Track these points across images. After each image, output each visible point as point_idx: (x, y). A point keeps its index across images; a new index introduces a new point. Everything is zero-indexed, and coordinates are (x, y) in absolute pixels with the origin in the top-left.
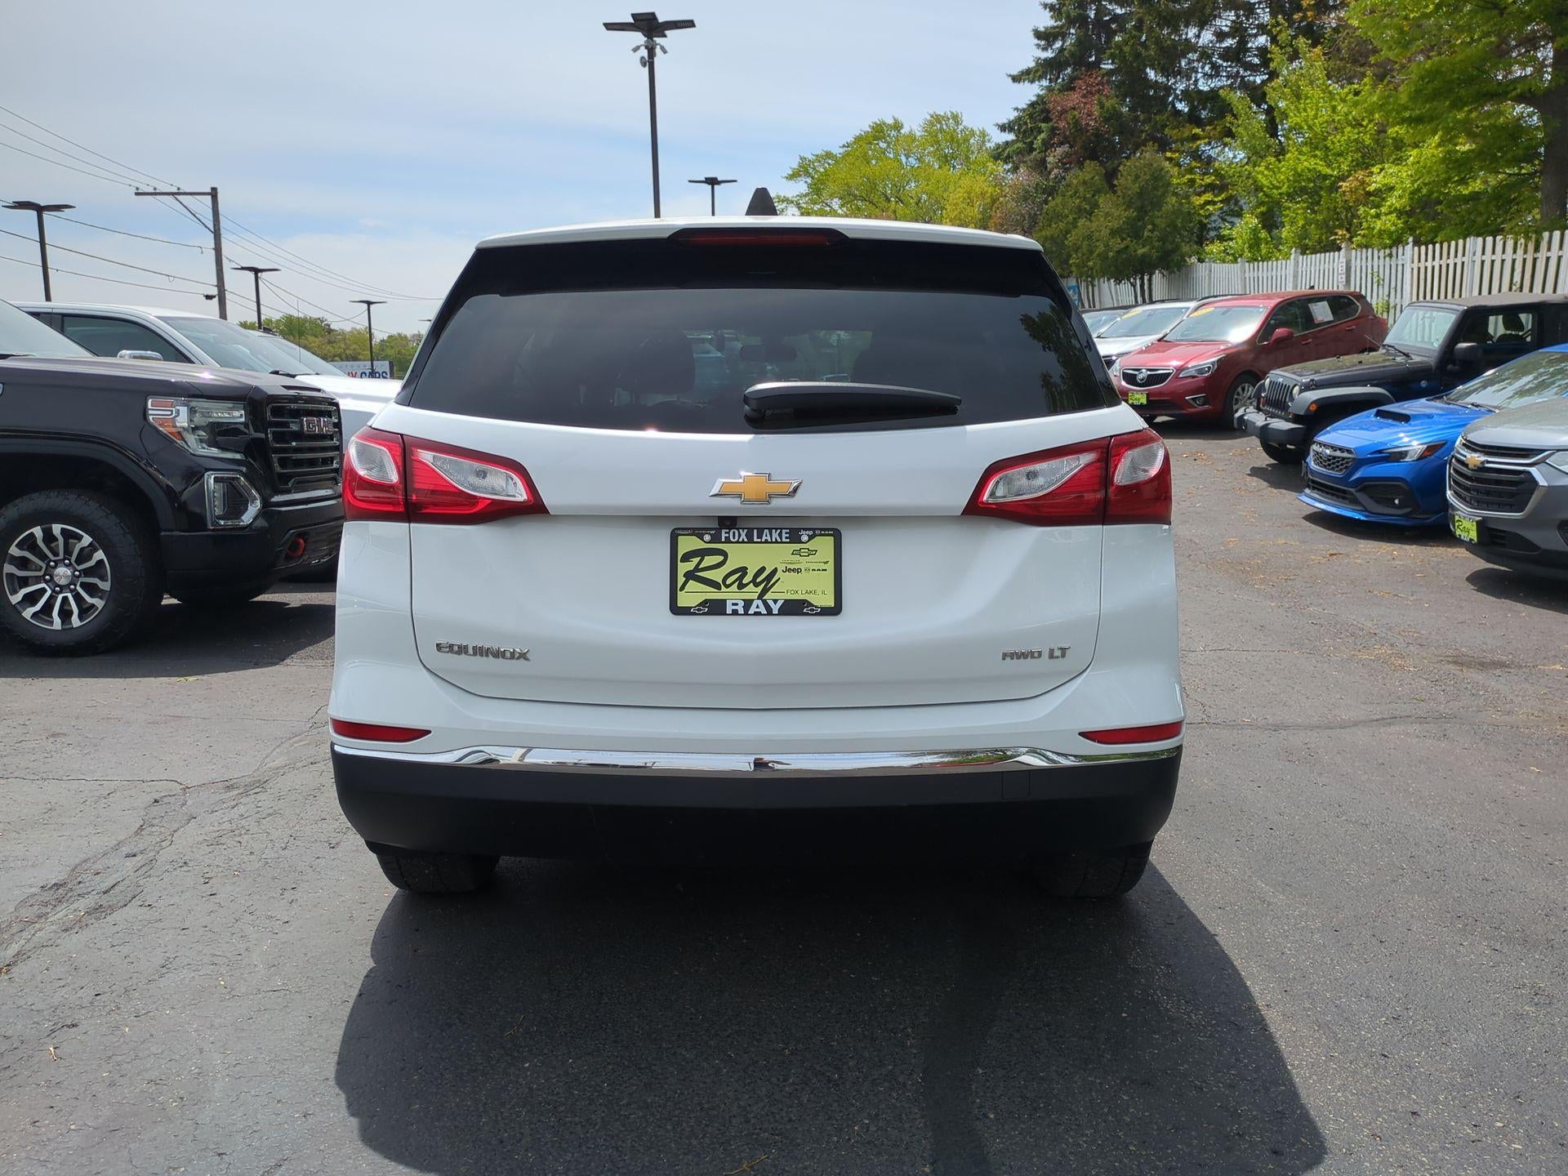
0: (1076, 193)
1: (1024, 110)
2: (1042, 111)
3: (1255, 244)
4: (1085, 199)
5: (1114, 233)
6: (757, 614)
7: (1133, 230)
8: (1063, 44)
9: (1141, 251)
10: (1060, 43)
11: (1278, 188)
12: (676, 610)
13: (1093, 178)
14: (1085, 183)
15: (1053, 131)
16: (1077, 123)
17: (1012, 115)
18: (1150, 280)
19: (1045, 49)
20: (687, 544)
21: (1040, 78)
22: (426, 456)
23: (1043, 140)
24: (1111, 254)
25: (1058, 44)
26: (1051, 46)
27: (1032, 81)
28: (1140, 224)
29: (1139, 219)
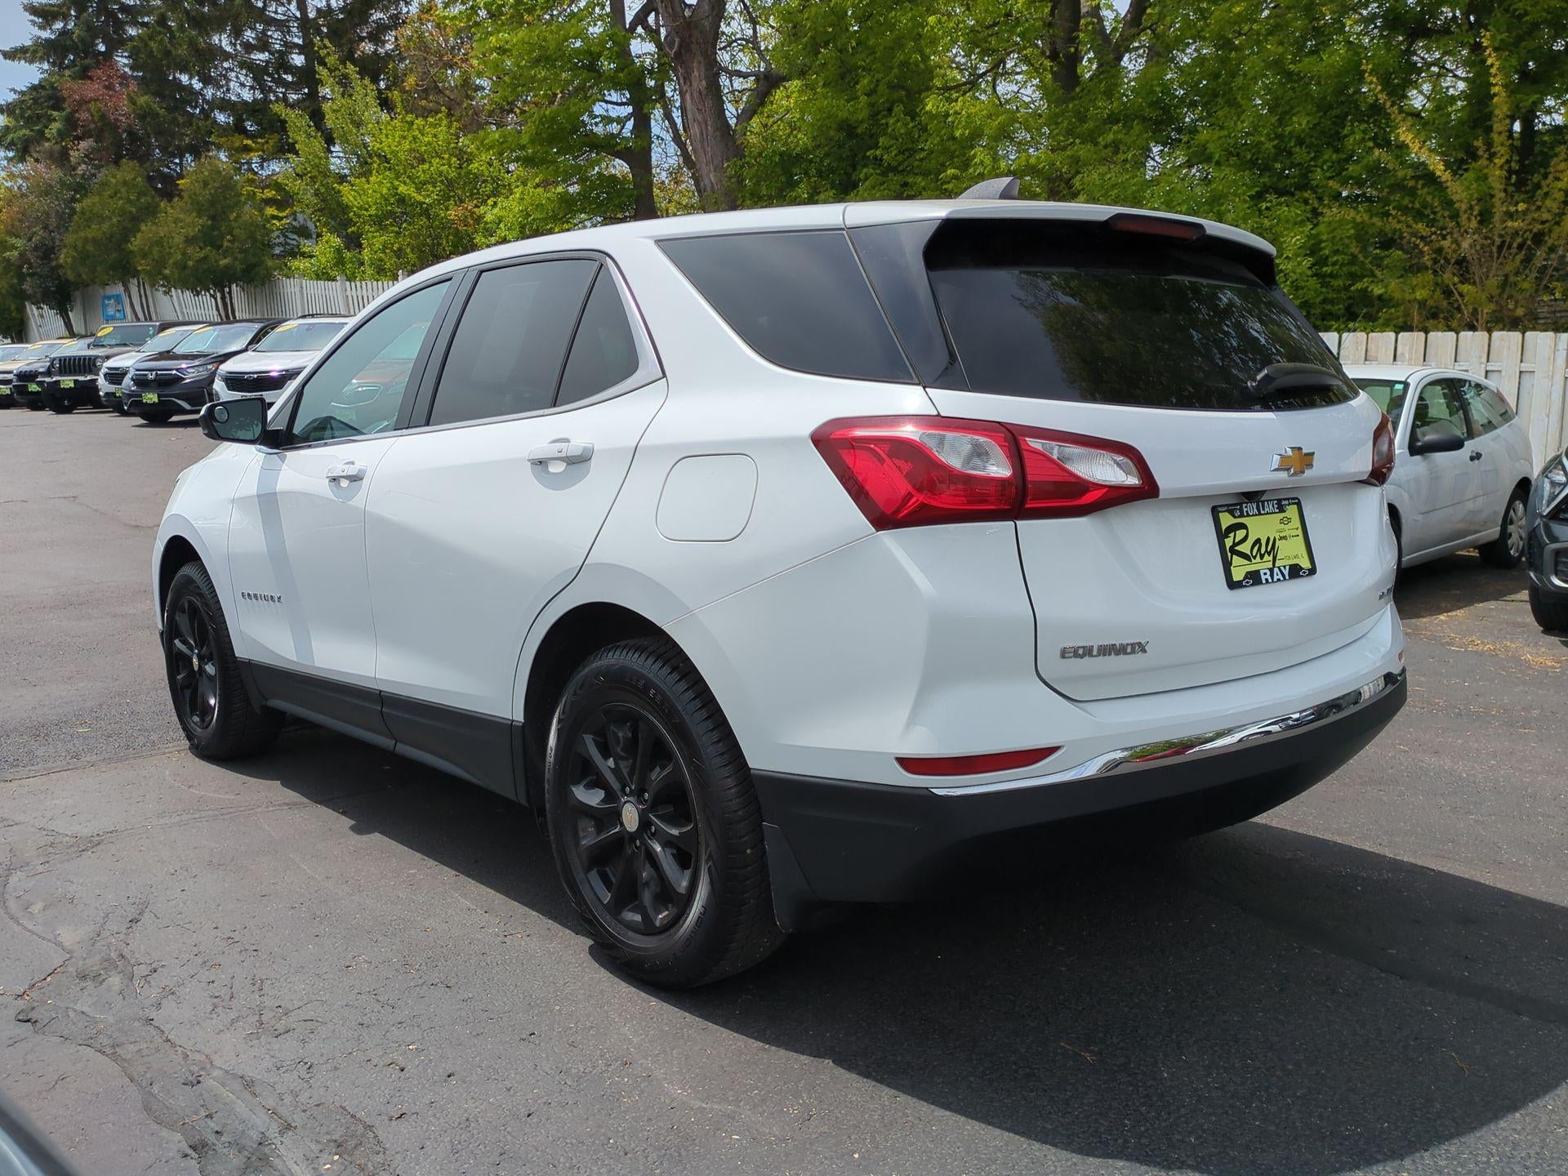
0: (116, 194)
1: (22, 93)
2: (50, 98)
3: (340, 262)
4: (129, 201)
5: (189, 241)
6: (1279, 580)
7: (210, 238)
8: (65, 25)
9: (223, 262)
10: (62, 25)
11: (367, 210)
12: (1233, 585)
13: (134, 179)
14: (125, 183)
15: (71, 122)
16: (103, 117)
17: (11, 97)
18: (230, 293)
19: (42, 27)
20: (1226, 520)
21: (41, 60)
22: (1035, 444)
23: (59, 130)
24: (190, 263)
25: (59, 25)
26: (50, 26)
27: (31, 62)
28: (216, 233)
29: (213, 228)
